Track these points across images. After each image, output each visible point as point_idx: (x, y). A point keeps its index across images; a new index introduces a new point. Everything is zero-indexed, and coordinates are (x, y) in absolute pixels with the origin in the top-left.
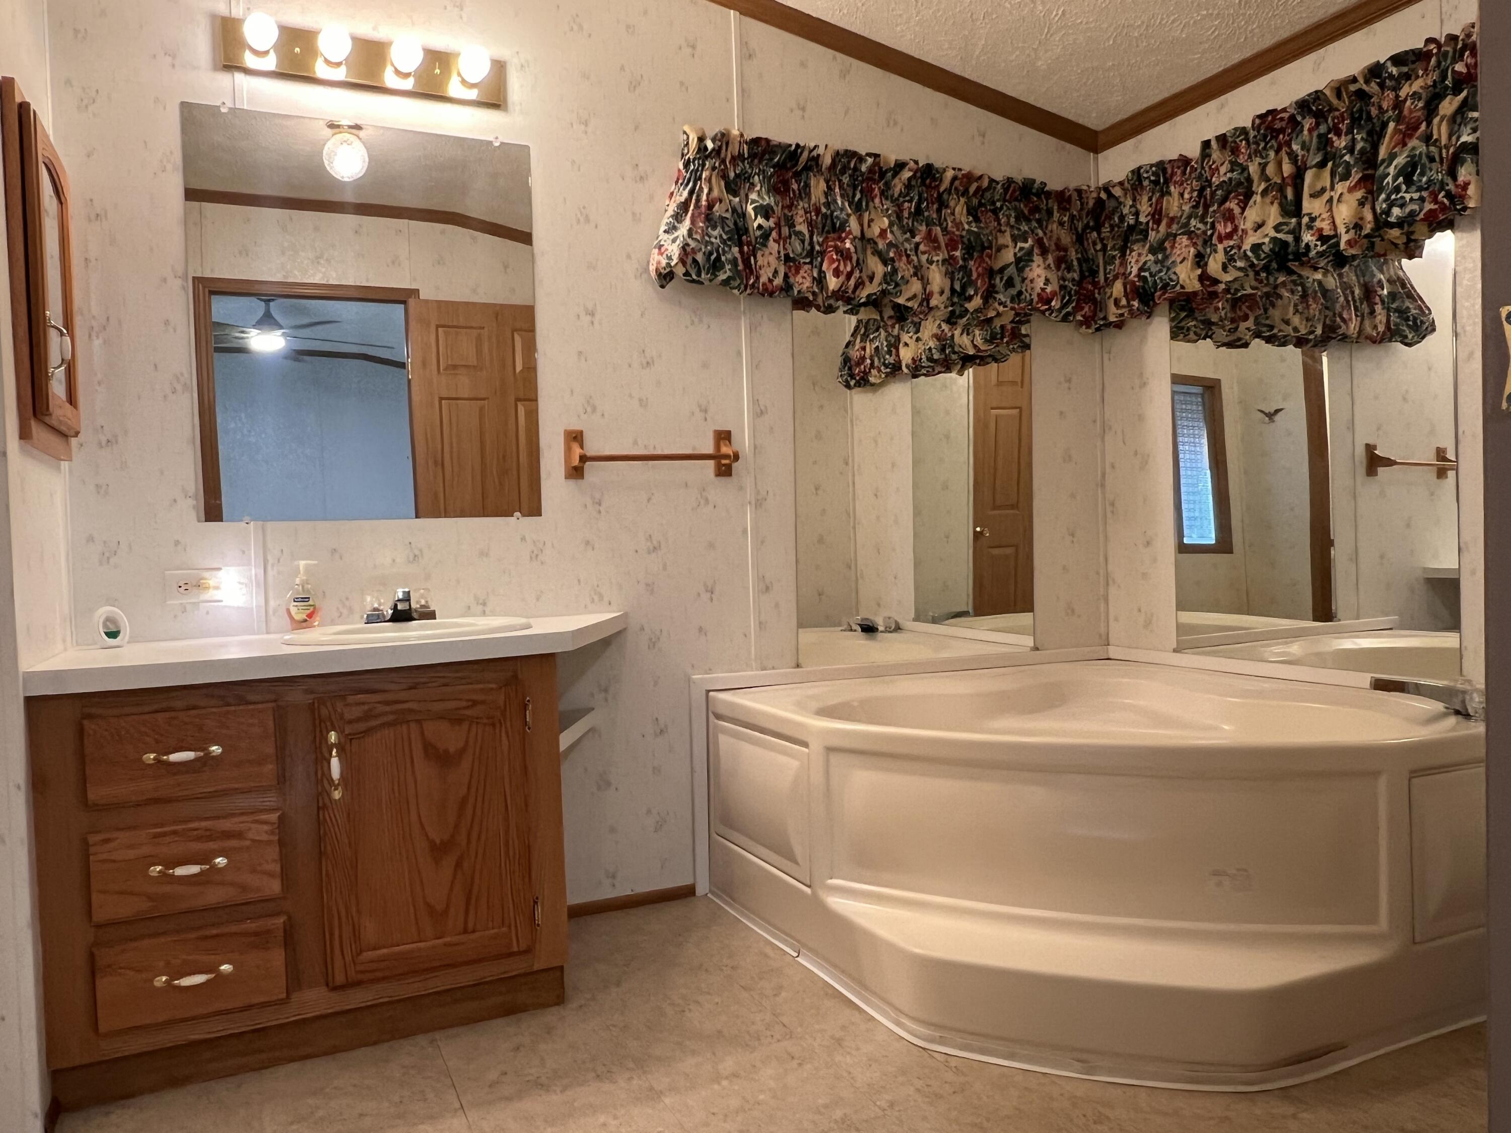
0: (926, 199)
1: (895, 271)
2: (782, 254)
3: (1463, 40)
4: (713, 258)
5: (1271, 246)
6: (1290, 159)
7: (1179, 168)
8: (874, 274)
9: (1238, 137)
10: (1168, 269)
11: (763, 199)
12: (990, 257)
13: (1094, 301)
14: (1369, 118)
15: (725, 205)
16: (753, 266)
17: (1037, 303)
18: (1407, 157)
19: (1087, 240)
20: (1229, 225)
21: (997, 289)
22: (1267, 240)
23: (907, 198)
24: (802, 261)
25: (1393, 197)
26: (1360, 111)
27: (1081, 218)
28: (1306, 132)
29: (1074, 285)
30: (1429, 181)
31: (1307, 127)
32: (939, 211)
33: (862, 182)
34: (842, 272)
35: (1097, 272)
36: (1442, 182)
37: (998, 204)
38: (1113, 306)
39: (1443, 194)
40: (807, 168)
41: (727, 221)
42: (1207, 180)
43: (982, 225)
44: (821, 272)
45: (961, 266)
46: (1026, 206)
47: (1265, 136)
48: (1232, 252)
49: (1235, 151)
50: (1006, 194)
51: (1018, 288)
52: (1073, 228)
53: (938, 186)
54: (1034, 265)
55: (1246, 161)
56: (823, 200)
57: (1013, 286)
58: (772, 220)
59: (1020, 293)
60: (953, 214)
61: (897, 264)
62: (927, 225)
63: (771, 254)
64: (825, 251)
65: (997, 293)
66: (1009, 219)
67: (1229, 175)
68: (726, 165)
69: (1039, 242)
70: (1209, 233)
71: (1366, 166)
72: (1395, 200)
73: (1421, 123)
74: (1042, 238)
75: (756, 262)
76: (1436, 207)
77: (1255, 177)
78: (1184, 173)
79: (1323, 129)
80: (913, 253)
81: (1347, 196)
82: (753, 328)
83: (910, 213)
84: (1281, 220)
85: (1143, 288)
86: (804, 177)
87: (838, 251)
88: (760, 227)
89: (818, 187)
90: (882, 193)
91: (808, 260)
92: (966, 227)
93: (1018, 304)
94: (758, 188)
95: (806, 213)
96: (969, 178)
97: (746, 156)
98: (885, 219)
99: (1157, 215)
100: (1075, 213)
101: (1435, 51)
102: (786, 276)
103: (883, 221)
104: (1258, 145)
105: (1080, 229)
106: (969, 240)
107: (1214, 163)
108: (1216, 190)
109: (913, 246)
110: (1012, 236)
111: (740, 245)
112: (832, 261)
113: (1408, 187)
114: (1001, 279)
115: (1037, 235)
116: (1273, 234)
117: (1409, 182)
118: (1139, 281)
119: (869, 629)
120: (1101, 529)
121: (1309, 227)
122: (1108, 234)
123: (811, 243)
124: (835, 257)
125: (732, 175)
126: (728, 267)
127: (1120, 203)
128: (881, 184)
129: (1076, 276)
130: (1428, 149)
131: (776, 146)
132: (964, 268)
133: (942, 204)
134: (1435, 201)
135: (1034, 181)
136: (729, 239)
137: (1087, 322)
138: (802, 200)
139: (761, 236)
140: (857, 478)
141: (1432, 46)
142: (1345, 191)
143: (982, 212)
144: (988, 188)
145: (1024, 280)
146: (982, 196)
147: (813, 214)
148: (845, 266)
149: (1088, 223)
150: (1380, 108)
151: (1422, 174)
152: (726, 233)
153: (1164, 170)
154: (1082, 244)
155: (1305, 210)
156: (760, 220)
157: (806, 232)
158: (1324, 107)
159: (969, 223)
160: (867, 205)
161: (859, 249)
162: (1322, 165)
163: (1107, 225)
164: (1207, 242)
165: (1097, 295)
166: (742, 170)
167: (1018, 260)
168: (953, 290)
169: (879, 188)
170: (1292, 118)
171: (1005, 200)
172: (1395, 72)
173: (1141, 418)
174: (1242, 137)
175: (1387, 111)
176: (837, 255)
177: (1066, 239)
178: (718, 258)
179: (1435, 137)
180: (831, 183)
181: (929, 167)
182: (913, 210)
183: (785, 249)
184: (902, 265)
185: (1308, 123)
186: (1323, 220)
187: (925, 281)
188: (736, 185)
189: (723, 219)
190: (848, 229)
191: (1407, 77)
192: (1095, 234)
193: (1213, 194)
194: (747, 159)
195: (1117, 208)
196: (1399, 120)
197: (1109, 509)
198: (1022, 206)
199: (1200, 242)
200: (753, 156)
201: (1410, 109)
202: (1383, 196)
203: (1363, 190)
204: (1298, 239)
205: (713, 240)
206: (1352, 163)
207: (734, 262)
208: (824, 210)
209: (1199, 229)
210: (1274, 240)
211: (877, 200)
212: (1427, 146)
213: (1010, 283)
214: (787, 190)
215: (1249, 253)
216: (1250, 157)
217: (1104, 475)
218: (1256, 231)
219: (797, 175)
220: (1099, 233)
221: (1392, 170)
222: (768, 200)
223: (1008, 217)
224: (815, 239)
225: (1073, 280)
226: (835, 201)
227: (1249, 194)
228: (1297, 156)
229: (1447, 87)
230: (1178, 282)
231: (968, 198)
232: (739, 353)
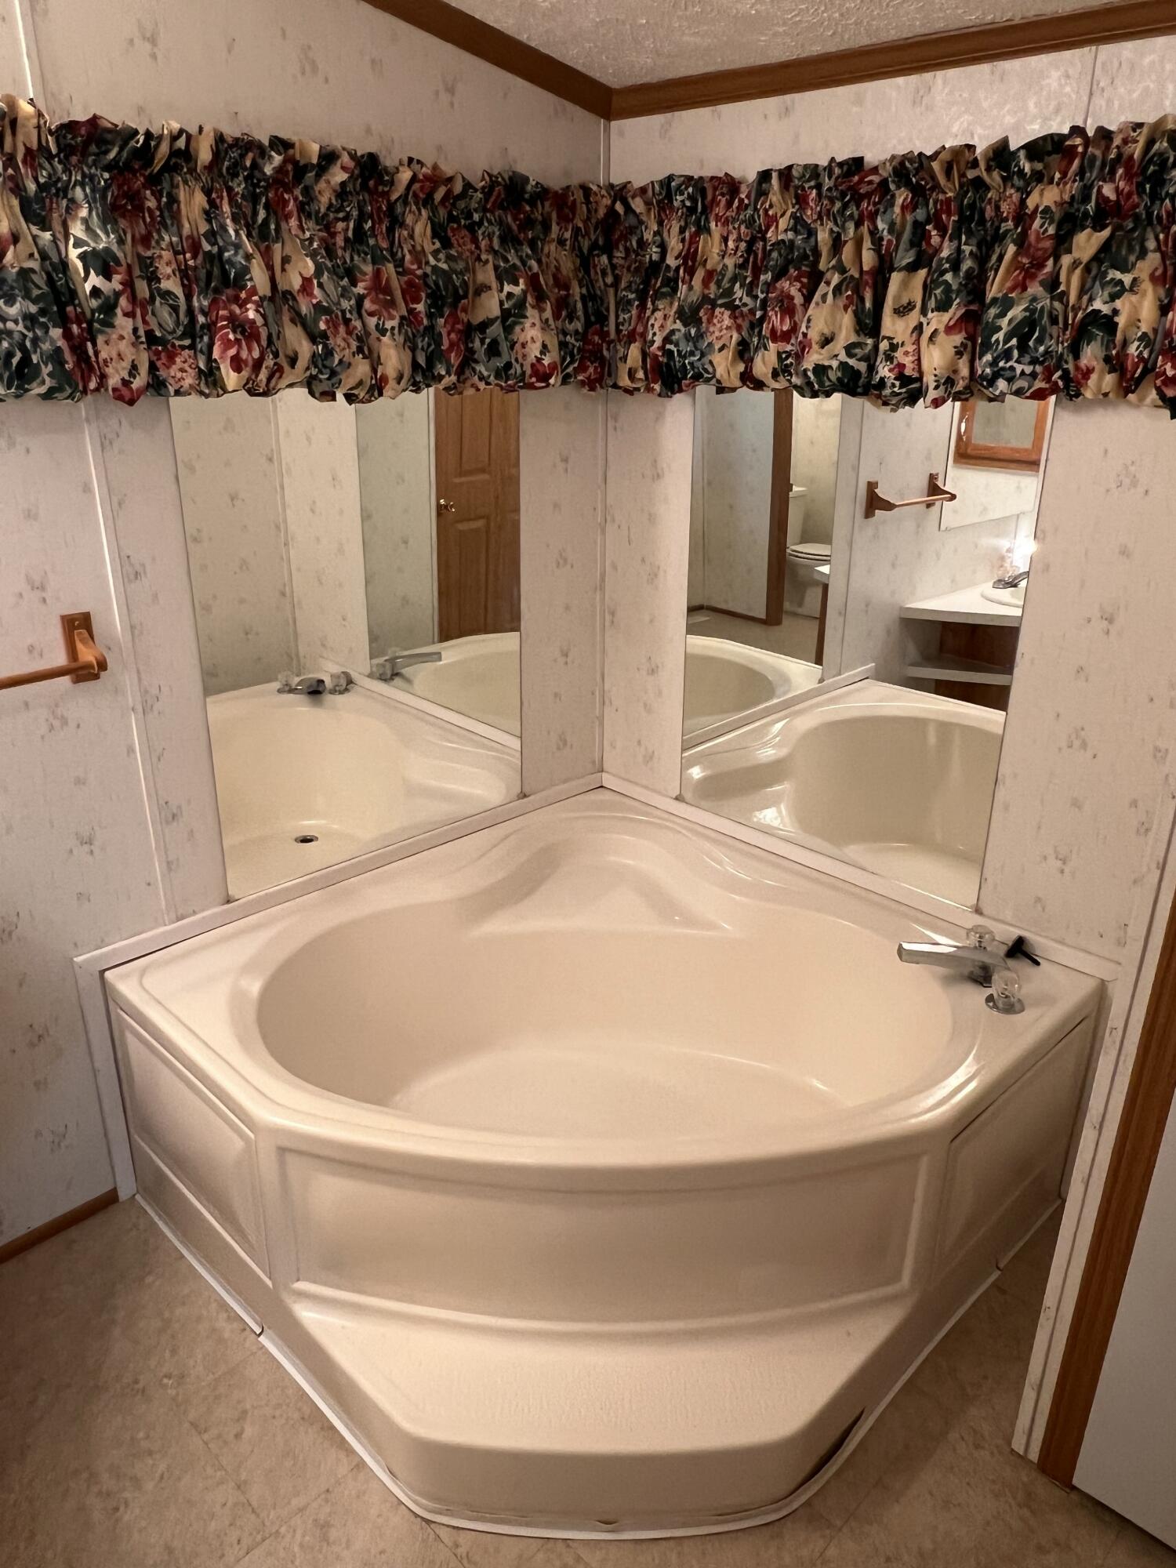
0: (371, 216)
1: (329, 352)
2: (141, 332)
3: (1118, 147)
4: (15, 361)
5: (839, 374)
6: (873, 243)
7: (723, 195)
8: (296, 354)
9: (809, 181)
10: (703, 355)
11: (95, 237)
12: (465, 310)
13: (602, 361)
14: (982, 221)
15: (25, 246)
16: (93, 359)
17: (531, 377)
18: (1025, 310)
19: (595, 266)
20: (788, 320)
21: (476, 356)
22: (835, 364)
23: (341, 215)
24: (177, 343)
25: (1001, 364)
26: (972, 206)
27: (587, 234)
28: (897, 210)
29: (577, 340)
30: (1046, 352)
31: (899, 201)
32: (391, 231)
33: (267, 189)
34: (246, 362)
35: (606, 318)
36: (1061, 358)
37: (476, 217)
38: (627, 378)
39: (1059, 373)
40: (170, 168)
41: (34, 277)
42: (760, 231)
43: (453, 252)
44: (210, 360)
45: (426, 328)
46: (515, 219)
47: (843, 194)
48: (788, 362)
49: (801, 201)
50: (487, 201)
51: (505, 358)
52: (576, 248)
53: (386, 195)
54: (528, 324)
55: (815, 221)
56: (204, 227)
57: (498, 354)
58: (117, 278)
59: (508, 365)
60: (412, 237)
61: (331, 342)
62: (374, 263)
63: (122, 338)
64: (215, 323)
65: (477, 362)
66: (491, 240)
67: (790, 235)
68: (16, 168)
69: (533, 282)
70: (759, 314)
71: (970, 298)
72: (1003, 369)
73: (1047, 259)
74: (537, 274)
75: (96, 353)
76: (1047, 386)
77: (825, 251)
78: (729, 204)
79: (920, 214)
80: (355, 313)
81: (941, 337)
82: (104, 444)
83: (347, 240)
84: (853, 339)
85: (668, 365)
86: (166, 185)
87: (237, 324)
88: (96, 292)
89: (193, 202)
90: (301, 208)
91: (187, 342)
92: (432, 261)
93: (506, 382)
94: (84, 213)
95: (176, 253)
96: (436, 179)
97: (54, 150)
98: (308, 260)
99: (691, 259)
100: (581, 225)
101: (1080, 149)
102: (153, 368)
103: (306, 266)
104: (833, 203)
105: (585, 251)
106: (436, 283)
107: (771, 206)
108: (771, 251)
109: (353, 302)
110: (496, 268)
111: (64, 322)
112: (228, 344)
113: (1021, 355)
114: (482, 342)
115: (530, 268)
116: (843, 357)
117: (1023, 348)
118: (663, 355)
119: (316, 691)
120: (598, 638)
121: (889, 358)
122: (621, 262)
123: (190, 312)
124: (231, 337)
125: (32, 187)
126: (46, 370)
127: (641, 222)
128: (297, 192)
129: (578, 325)
130: (1051, 304)
131: (109, 131)
132: (430, 329)
133: (396, 222)
134: (1048, 379)
135: (526, 180)
136: (43, 312)
137: (591, 384)
138: (166, 229)
139: (100, 309)
140: (286, 480)
141: (1078, 141)
142: (942, 328)
143: (453, 230)
144: (463, 195)
145: (512, 347)
146: (454, 205)
147: (188, 255)
148: (250, 350)
149: (597, 240)
150: (997, 208)
151: (1040, 341)
152: (34, 301)
153: (703, 192)
154: (587, 272)
155: (884, 332)
156: (95, 280)
157: (179, 292)
158: (927, 184)
159: (435, 253)
160: (278, 229)
161: (270, 320)
162: (912, 268)
163: (621, 248)
164: (756, 325)
165: (605, 353)
166: (50, 177)
167: (505, 314)
168: (415, 365)
169: (296, 199)
170: (884, 184)
171: (485, 210)
172: (1027, 169)
173: (652, 519)
174: (812, 183)
175: (1006, 220)
176: (234, 332)
177: (567, 263)
178: (26, 360)
179: (1062, 288)
180: (214, 195)
181: (372, 158)
182: (350, 234)
183: (145, 322)
184: (339, 341)
185: (902, 196)
186: (906, 353)
187: (375, 363)
188: (43, 208)
189: (24, 273)
190: (249, 284)
191: (1038, 177)
192: (604, 259)
193: (766, 255)
194: (58, 155)
195: (637, 228)
196: (1021, 242)
197: (608, 617)
198: (510, 219)
199: (745, 325)
200: (66, 150)
201: (1038, 233)
202: (988, 357)
203: (964, 334)
204: (872, 369)
205: (10, 325)
206: (954, 287)
207: (56, 356)
208: (207, 247)
209: (745, 305)
210: (843, 366)
211: (293, 222)
212: (1052, 299)
213: (493, 350)
214: (139, 208)
215: (810, 374)
216: (820, 217)
217: (603, 580)
218: (823, 347)
219: (153, 181)
220: (610, 258)
221: (1004, 323)
222: (105, 241)
223: (490, 237)
224: (196, 304)
225: (577, 332)
226: (224, 228)
227: (816, 278)
228: (881, 239)
229: (1086, 212)
230: (714, 376)
231: (434, 210)
232: (87, 489)
